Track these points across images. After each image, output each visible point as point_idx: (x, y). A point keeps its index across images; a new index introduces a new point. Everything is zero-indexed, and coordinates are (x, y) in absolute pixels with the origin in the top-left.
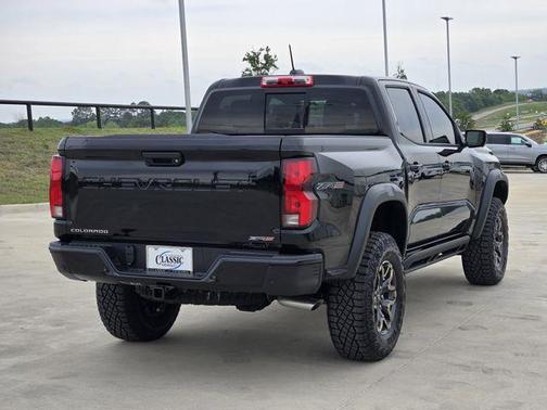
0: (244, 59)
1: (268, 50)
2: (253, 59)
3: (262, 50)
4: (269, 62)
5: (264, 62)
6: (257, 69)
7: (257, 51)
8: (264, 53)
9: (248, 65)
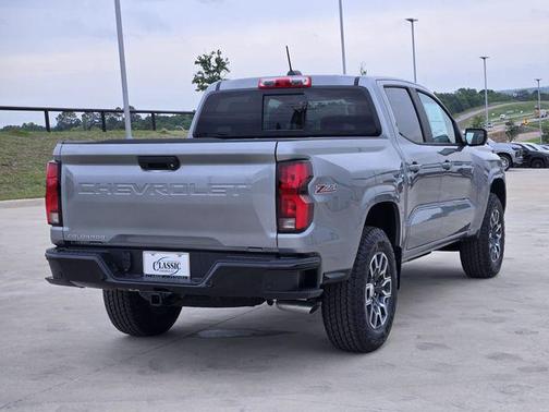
0: (196, 63)
1: (219, 53)
2: (205, 63)
3: (213, 53)
4: (221, 65)
5: (216, 65)
6: (209, 72)
7: (208, 54)
8: (215, 56)
9: (200, 68)
